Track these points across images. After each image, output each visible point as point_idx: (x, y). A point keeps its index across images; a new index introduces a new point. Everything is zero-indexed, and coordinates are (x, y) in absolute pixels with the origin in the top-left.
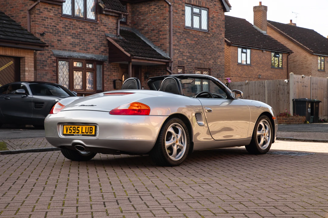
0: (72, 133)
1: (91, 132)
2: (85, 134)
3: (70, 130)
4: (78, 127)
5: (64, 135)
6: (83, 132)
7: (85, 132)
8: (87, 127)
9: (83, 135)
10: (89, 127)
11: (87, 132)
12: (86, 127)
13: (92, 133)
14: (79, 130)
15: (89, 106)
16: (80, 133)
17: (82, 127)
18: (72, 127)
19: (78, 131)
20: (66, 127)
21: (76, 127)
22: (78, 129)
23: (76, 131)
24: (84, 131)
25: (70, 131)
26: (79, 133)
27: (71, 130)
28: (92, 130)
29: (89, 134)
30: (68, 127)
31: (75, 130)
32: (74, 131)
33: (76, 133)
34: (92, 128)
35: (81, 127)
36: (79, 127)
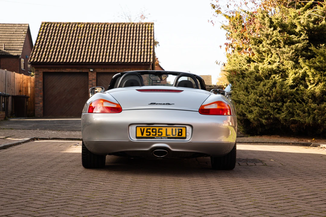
0: (151, 136)
1: (180, 134)
2: (171, 136)
3: (147, 132)
4: (159, 129)
5: (137, 138)
6: (167, 134)
7: (171, 134)
8: (174, 129)
9: (169, 138)
10: (177, 128)
11: (174, 134)
12: (172, 129)
13: (182, 135)
14: (162, 132)
15: (164, 104)
16: (164, 135)
17: (166, 129)
18: (150, 129)
19: (160, 134)
20: (141, 129)
21: (157, 128)
22: (160, 131)
23: (157, 134)
24: (169, 132)
25: (148, 134)
26: (162, 135)
27: (150, 132)
28: (181, 132)
29: (177, 136)
30: (144, 129)
31: (156, 132)
32: (154, 134)
33: (157, 136)
34: (182, 130)
35: (164, 129)
36: (162, 129)
